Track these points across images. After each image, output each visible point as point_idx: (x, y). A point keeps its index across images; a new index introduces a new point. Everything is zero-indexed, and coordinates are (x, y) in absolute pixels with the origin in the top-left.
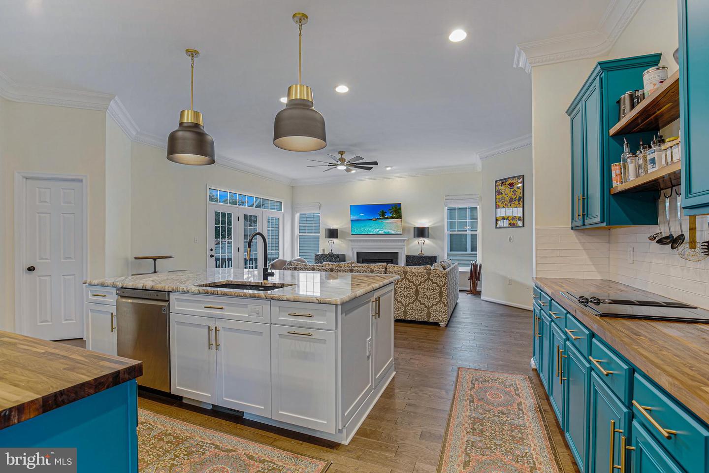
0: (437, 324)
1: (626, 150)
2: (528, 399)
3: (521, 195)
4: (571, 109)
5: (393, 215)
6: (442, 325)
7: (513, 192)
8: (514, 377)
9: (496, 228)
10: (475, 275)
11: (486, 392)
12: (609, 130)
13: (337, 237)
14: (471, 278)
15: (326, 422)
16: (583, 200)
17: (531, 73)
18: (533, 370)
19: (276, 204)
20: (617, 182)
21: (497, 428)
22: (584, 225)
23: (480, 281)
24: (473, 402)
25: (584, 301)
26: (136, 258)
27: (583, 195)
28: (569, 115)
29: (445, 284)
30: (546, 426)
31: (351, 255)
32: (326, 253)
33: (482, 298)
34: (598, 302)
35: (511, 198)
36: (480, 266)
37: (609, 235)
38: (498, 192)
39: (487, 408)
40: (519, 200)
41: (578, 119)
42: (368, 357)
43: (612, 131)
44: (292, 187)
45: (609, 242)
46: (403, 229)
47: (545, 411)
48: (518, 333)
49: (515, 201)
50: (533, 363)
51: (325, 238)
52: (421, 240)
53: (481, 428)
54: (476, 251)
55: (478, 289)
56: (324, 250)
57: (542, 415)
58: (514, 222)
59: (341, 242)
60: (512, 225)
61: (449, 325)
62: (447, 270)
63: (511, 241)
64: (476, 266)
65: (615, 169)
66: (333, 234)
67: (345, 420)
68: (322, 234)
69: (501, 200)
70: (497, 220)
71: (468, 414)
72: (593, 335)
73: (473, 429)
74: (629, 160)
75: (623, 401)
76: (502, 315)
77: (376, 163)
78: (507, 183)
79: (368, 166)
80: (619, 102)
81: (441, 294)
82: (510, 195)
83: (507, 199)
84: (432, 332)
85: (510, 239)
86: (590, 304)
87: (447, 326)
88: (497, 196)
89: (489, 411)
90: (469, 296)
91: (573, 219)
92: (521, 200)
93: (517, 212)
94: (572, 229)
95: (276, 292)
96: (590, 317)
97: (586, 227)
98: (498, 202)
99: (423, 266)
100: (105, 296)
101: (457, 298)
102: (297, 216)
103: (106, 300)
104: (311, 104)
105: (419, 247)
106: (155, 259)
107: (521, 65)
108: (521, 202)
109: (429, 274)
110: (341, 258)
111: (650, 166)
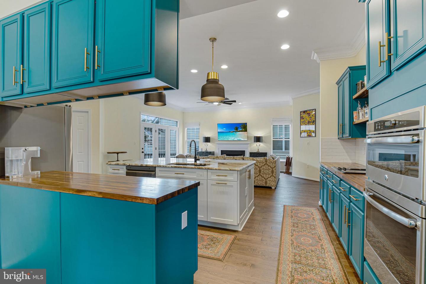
0: (270, 188)
1: (359, 106)
2: (317, 215)
3: (314, 120)
4: (338, 82)
5: (242, 129)
6: (273, 188)
7: (310, 118)
8: (311, 208)
9: (301, 137)
10: (289, 163)
11: (298, 214)
12: (353, 96)
13: (209, 142)
14: (286, 165)
15: (233, 221)
16: (342, 126)
17: (319, 63)
18: (320, 206)
19: (174, 123)
20: (356, 119)
21: (304, 226)
22: (343, 137)
23: (291, 166)
24: (292, 217)
25: (340, 169)
26: (108, 153)
27: (342, 124)
28: (338, 85)
29: (275, 166)
30: (325, 225)
31: (217, 152)
32: (204, 151)
33: (293, 175)
34: (345, 169)
35: (309, 121)
36: (292, 158)
37: (355, 142)
38: (302, 118)
39: (299, 219)
40: (313, 123)
41: (341, 88)
42: (246, 196)
43: (354, 97)
44: (183, 113)
45: (355, 145)
46: (248, 137)
47: (325, 220)
48: (312, 191)
49: (311, 123)
50: (320, 203)
51: (203, 142)
52: (258, 143)
53: (297, 225)
54: (289, 150)
55: (290, 171)
56: (202, 149)
57: (324, 222)
58: (310, 134)
59: (212, 145)
60: (310, 136)
61: (277, 188)
62: (275, 159)
63: (309, 144)
64: (289, 158)
65: (355, 114)
66: (207, 140)
67: (240, 220)
68: (201, 140)
69: (303, 122)
70: (301, 133)
71: (291, 221)
72: (341, 180)
73: (294, 226)
74: (360, 111)
75: (348, 198)
76: (304, 184)
77: (235, 101)
78: (307, 113)
79: (229, 103)
80: (357, 84)
81: (273, 172)
82: (308, 119)
83: (307, 121)
84: (268, 191)
85: (308, 144)
86: (342, 170)
87: (275, 188)
88: (301, 120)
89: (300, 220)
90: (285, 175)
91: (338, 134)
92: (314, 122)
93: (312, 127)
94: (338, 139)
95: (206, 167)
96: (341, 174)
97: (344, 138)
98: (301, 123)
99: (263, 157)
100: (119, 170)
101: (279, 176)
102: (186, 129)
103: (120, 171)
104: (218, 81)
105: (257, 148)
106: (118, 153)
107: (314, 59)
108: (314, 124)
109: (266, 161)
110: (212, 153)
111: (366, 115)
